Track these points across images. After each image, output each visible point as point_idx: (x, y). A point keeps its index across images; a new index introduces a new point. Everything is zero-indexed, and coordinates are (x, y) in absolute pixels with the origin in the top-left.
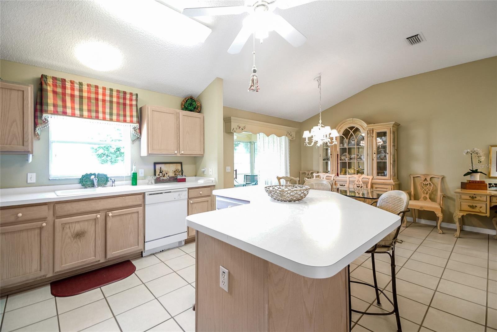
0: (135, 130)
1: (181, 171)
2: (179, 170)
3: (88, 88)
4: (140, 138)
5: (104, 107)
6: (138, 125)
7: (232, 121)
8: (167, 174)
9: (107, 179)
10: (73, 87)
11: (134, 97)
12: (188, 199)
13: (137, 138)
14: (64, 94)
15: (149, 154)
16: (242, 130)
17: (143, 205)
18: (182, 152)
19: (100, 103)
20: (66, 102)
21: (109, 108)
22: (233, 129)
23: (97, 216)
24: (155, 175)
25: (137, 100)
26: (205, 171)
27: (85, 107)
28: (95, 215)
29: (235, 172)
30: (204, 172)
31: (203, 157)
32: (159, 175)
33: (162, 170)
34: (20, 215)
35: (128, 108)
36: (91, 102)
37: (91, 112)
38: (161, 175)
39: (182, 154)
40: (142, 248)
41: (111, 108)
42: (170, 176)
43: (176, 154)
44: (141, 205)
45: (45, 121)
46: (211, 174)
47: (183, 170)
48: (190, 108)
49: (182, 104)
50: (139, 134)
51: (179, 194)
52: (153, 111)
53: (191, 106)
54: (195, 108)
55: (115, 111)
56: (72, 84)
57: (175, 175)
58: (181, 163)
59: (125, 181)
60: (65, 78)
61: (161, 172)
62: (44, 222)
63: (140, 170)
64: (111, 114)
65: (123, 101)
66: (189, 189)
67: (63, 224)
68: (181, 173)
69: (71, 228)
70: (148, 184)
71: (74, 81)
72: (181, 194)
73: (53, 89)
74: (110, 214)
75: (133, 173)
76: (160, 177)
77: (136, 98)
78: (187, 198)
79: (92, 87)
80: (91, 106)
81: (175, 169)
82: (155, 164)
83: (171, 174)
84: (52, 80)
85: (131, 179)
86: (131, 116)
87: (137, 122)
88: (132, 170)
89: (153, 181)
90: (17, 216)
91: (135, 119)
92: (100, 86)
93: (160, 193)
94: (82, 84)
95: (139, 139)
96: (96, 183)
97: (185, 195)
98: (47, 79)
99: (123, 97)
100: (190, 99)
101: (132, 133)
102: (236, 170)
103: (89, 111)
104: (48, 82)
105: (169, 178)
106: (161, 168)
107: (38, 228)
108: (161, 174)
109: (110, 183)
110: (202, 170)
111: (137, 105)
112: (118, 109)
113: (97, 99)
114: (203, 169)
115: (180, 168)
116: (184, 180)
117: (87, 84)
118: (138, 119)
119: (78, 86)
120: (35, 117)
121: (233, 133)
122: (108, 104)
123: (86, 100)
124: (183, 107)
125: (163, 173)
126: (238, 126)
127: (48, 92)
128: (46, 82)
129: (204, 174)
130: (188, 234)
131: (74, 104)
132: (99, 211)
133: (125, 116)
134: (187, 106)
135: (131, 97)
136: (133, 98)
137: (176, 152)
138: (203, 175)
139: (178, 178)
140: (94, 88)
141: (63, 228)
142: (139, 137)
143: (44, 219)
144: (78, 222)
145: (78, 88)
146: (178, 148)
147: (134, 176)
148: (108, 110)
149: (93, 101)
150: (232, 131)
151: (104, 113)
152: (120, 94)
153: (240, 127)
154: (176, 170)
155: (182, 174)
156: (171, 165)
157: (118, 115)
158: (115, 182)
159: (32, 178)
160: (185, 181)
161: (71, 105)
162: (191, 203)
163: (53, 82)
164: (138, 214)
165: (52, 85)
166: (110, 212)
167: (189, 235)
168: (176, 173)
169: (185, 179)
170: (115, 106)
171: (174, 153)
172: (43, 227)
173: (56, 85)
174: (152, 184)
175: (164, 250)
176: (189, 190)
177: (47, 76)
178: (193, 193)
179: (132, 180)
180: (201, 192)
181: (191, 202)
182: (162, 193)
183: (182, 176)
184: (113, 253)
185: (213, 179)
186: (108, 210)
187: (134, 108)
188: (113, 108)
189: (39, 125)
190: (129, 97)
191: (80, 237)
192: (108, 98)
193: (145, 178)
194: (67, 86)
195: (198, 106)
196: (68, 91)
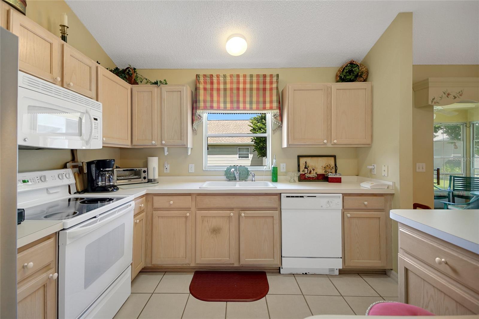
0: (275, 118)
1: (334, 168)
2: (331, 166)
3: (231, 79)
4: (282, 127)
5: (244, 96)
6: (278, 111)
7: (429, 85)
8: (314, 171)
9: (248, 172)
10: (219, 81)
11: (274, 79)
12: (343, 211)
13: (278, 127)
14: (212, 89)
15: (289, 145)
16: (455, 98)
17: (279, 209)
18: (335, 141)
19: (241, 93)
20: (213, 97)
21: (249, 97)
22: (433, 99)
23: (231, 213)
24: (299, 171)
25: (277, 82)
26: (374, 169)
27: (228, 99)
28: (229, 212)
29: (435, 172)
30: (371, 170)
31: (371, 147)
32: (304, 171)
33: (307, 165)
34: (172, 202)
35: (268, 93)
36: (233, 93)
37: (233, 103)
38: (306, 172)
39: (335, 144)
40: (279, 263)
41: (251, 96)
42: (318, 173)
43: (325, 144)
44: (277, 208)
45: (199, 117)
46: (386, 175)
47: (337, 166)
48: (348, 77)
49: (337, 75)
50: (280, 122)
51: (329, 202)
52: (294, 90)
53: (350, 74)
54: (357, 76)
55: (254, 99)
56: (217, 78)
57: (326, 172)
58: (334, 157)
59: (265, 176)
60: (212, 74)
61: (307, 167)
62: (188, 212)
63: (282, 165)
64: (251, 103)
65: (263, 86)
66: (344, 195)
67: (203, 216)
68: (334, 170)
69: (209, 222)
70: (290, 182)
71: (219, 75)
72: (331, 202)
73: (204, 86)
74: (243, 215)
75: (274, 168)
76: (305, 174)
77: (277, 79)
78: (341, 208)
79: (234, 77)
80: (233, 97)
81: (326, 164)
82: (299, 157)
83: (321, 171)
84: (203, 78)
85: (271, 174)
86: (271, 102)
87: (277, 108)
88: (272, 164)
89: (296, 179)
90: (169, 203)
91: (275, 105)
92: (241, 75)
93: (301, 197)
94: (225, 76)
95: (280, 127)
96: (237, 177)
97: (338, 202)
98: (199, 77)
99: (263, 82)
100: (349, 65)
101: (273, 122)
102: (438, 170)
103: (232, 102)
104: (201, 81)
105: (316, 175)
106: (306, 162)
107: (184, 216)
108: (306, 170)
109: (250, 177)
110: (368, 167)
111: (277, 88)
112: (258, 96)
113: (238, 89)
114: (371, 166)
115: (333, 164)
116: (338, 180)
117: (230, 75)
118: (278, 104)
119: (223, 79)
120: (193, 114)
121: (432, 107)
122: (248, 92)
123: (229, 91)
124: (339, 78)
125: (308, 168)
126: (445, 94)
127: (200, 90)
128: (199, 81)
129: (373, 173)
130: (344, 262)
131: (220, 97)
132: (233, 208)
133: (264, 102)
134: (344, 76)
135: (271, 79)
136: (273, 81)
137: (325, 141)
138: (370, 175)
139: (329, 177)
140: (236, 78)
141: (203, 221)
142: (280, 126)
143: (188, 209)
144: (215, 217)
145: (223, 81)
146: (329, 137)
147: (274, 171)
148: (248, 99)
149: (235, 92)
150: (430, 103)
151: (244, 102)
152: (260, 78)
153: (449, 94)
154: (328, 166)
155: (336, 172)
156: (320, 159)
157: (258, 102)
158: (255, 176)
159: (192, 168)
160: (340, 182)
161: (217, 99)
162: (348, 218)
163: (204, 80)
164: (273, 220)
165: (203, 83)
166: (243, 212)
167: (345, 264)
168: (327, 170)
169: (341, 178)
170: (255, 92)
171: (322, 143)
172: (188, 217)
173: (206, 82)
174: (295, 181)
175: (308, 273)
176: (344, 197)
177: (199, 75)
178: (351, 202)
179: (272, 176)
180: (366, 203)
181: (349, 215)
182: (303, 197)
183: (336, 174)
184: (246, 259)
185: (391, 183)
186: (242, 209)
187: (274, 92)
188: (252, 96)
189: (195, 121)
190: (269, 81)
191: (217, 233)
192: (248, 86)
193: (286, 174)
194: (214, 81)
195: (362, 72)
196: (215, 86)
